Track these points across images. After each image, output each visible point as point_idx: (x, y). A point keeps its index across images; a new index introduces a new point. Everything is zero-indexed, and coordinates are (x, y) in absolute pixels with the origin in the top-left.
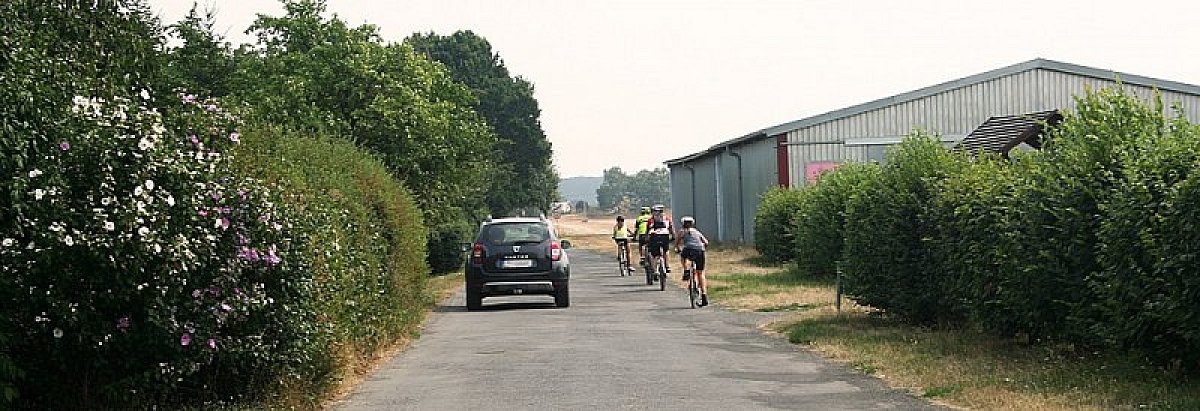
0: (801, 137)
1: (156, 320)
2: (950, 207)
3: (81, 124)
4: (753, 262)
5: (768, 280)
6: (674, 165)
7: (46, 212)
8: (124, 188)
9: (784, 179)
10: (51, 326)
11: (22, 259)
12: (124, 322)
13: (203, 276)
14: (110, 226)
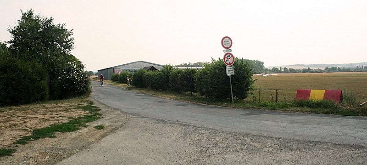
0: (116, 68)
1: (76, 86)
2: (147, 76)
3: (69, 65)
4: (111, 81)
5: (116, 83)
6: (98, 71)
7: (65, 74)
8: (73, 72)
9: (114, 72)
10: (64, 87)
11: (62, 80)
12: (72, 86)
13: (80, 82)
14: (72, 76)
